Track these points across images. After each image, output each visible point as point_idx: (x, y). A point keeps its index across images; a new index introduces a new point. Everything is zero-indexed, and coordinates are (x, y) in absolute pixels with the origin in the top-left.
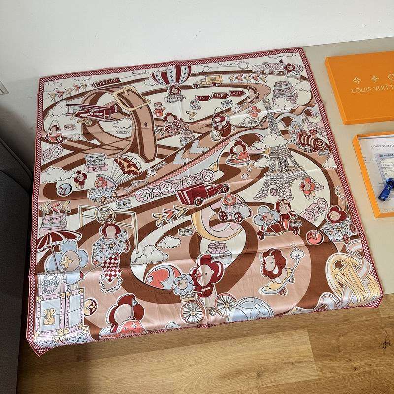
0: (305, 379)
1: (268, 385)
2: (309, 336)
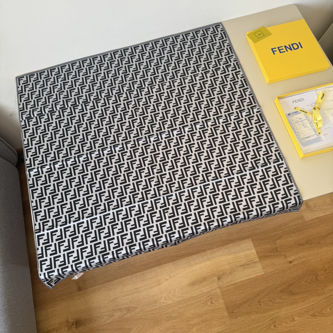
0: (254, 276)
1: (227, 285)
2: (253, 244)
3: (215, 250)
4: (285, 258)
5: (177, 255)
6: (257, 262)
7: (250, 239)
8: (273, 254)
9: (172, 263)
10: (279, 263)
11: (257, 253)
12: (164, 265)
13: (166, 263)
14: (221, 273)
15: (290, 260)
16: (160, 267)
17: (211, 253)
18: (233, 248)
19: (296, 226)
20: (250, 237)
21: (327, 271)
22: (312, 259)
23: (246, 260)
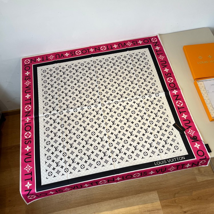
2: (158, 195)
4: (181, 208)
5: (102, 198)
6: (160, 209)
8: (172, 205)
10: (176, 211)
13: (93, 203)
15: (185, 210)
16: (89, 206)
17: (127, 199)
18: (143, 197)
19: (190, 185)
20: (156, 190)
23: (152, 207)
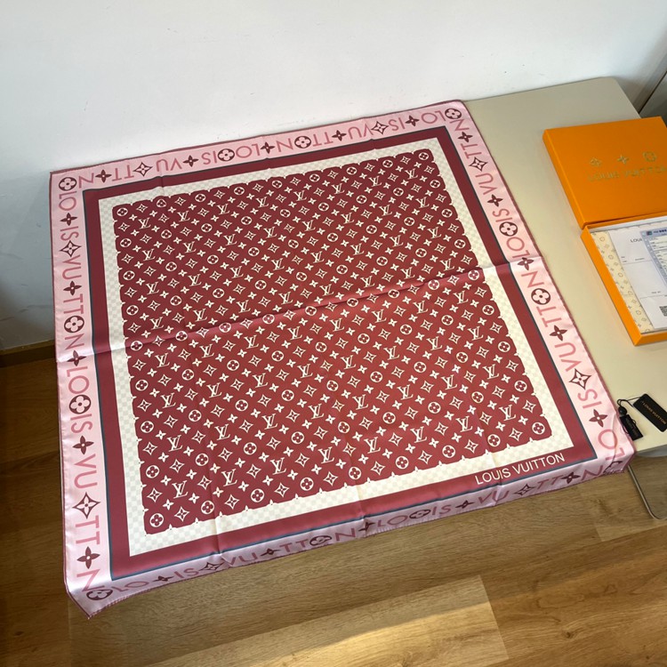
2: (486, 588)
3: (400, 598)
4: (557, 624)
5: (314, 607)
6: (494, 631)
7: (479, 577)
8: (530, 614)
9: (300, 625)
10: (543, 634)
11: (494, 609)
12: (281, 630)
13: (287, 624)
14: (411, 653)
15: (568, 629)
16: (273, 634)
17: (391, 606)
18: (441, 595)
19: (581, 553)
20: (479, 572)
21: (651, 660)
22: (616, 630)
23: (469, 625)
